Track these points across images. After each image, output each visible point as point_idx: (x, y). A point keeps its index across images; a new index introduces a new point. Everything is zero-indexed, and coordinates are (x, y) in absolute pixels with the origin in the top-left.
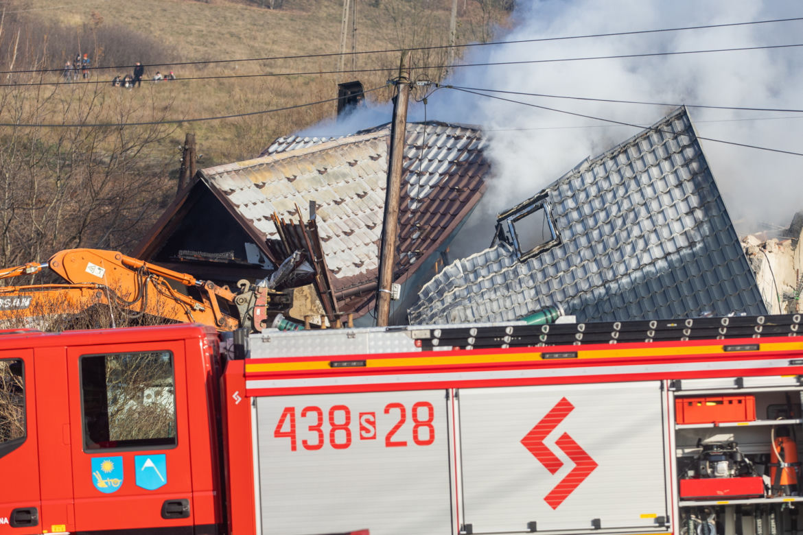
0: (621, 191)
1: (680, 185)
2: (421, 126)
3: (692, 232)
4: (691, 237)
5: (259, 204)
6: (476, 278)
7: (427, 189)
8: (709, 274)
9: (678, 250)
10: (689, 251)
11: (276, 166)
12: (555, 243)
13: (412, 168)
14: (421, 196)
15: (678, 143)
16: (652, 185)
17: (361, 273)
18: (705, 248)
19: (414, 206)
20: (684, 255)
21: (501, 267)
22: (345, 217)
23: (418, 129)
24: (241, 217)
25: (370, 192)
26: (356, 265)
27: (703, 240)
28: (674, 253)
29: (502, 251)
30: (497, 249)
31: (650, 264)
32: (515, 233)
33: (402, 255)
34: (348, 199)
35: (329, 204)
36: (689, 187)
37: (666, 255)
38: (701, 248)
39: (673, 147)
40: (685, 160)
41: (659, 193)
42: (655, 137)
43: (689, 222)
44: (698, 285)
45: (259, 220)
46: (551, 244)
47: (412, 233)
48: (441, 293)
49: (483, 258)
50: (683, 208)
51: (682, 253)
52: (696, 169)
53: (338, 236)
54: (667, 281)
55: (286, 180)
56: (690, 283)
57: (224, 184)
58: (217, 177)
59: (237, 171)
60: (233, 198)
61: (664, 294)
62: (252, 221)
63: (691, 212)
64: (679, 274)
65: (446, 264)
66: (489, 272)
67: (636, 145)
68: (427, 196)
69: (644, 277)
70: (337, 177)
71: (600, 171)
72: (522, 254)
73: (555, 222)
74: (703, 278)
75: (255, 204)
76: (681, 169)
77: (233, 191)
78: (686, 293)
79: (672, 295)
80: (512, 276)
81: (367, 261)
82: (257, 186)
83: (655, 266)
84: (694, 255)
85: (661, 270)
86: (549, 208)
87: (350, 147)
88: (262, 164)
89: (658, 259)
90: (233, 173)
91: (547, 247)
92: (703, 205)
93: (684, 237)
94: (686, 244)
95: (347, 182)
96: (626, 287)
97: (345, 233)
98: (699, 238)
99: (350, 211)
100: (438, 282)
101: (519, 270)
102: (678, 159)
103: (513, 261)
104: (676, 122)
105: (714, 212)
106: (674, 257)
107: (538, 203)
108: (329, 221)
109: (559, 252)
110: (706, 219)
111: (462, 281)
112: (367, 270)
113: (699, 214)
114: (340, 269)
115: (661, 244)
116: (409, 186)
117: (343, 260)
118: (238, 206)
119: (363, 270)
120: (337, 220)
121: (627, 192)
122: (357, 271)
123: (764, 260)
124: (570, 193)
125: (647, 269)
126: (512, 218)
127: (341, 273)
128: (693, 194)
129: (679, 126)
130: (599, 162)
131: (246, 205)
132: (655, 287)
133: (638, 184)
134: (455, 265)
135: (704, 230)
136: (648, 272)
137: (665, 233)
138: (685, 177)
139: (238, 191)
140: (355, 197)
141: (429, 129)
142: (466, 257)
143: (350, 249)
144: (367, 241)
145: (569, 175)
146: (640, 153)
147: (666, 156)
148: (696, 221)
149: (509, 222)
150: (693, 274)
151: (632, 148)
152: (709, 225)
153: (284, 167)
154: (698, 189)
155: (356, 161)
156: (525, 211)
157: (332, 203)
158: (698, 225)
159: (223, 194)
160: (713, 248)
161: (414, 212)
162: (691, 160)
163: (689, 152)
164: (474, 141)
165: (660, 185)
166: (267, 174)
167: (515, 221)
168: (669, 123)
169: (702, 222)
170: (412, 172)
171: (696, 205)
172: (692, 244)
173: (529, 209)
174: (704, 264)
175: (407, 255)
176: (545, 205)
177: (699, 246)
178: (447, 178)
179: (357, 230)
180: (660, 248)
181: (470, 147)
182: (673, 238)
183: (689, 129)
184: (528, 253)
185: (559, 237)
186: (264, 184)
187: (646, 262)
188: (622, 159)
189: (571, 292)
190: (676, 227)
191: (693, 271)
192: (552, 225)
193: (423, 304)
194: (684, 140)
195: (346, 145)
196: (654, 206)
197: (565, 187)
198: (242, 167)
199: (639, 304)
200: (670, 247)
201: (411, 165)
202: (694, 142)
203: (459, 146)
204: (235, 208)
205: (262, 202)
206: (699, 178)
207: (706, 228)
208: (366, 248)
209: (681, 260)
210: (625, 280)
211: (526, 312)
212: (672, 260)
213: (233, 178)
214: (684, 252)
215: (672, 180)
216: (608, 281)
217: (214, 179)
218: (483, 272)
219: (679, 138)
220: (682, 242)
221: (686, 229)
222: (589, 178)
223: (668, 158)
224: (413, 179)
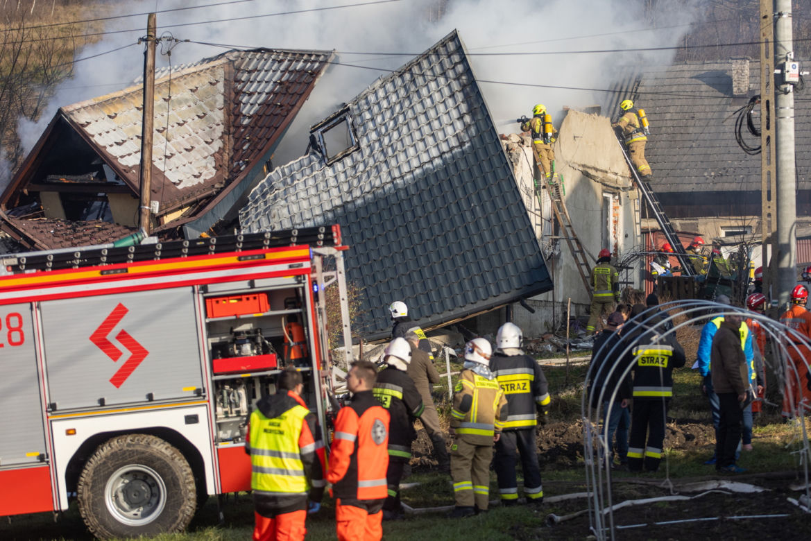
0: (407, 103)
1: (452, 96)
2: (252, 53)
3: (462, 134)
4: (461, 138)
5: (112, 132)
6: (292, 181)
7: (256, 107)
8: (475, 168)
9: (451, 149)
10: (460, 150)
11: (127, 98)
12: (355, 149)
13: (244, 90)
14: (251, 113)
15: (451, 61)
16: (430, 97)
17: (199, 183)
18: (472, 147)
19: (246, 122)
20: (456, 153)
21: (312, 171)
22: (187, 136)
23: (249, 56)
24: (96, 145)
25: (210, 113)
26: (195, 176)
27: (470, 140)
28: (447, 152)
29: (313, 157)
30: (309, 157)
31: (429, 162)
32: (324, 142)
33: (235, 164)
34: (190, 121)
35: (173, 127)
36: (460, 96)
37: (441, 154)
38: (468, 147)
39: (447, 65)
40: (456, 74)
41: (436, 103)
42: (433, 58)
43: (459, 125)
44: (466, 177)
45: (111, 146)
46: (352, 150)
47: (244, 145)
48: (264, 195)
49: (298, 164)
50: (455, 114)
51: (454, 152)
52: (465, 81)
53: (180, 153)
54: (442, 176)
55: (136, 109)
56: (460, 177)
57: (81, 118)
58: (75, 112)
59: (92, 106)
60: (88, 130)
61: (440, 186)
62: (105, 147)
63: (461, 117)
64: (451, 169)
65: (270, 169)
66: (303, 176)
67: (419, 64)
68: (256, 113)
69: (424, 173)
70: (180, 102)
71: (389, 86)
72: (328, 159)
73: (355, 131)
74: (470, 171)
75: (108, 132)
76: (454, 82)
77: (88, 123)
78: (457, 185)
79: (446, 186)
80: (321, 178)
81: (204, 172)
82: (110, 117)
83: (432, 164)
84: (463, 152)
85: (437, 166)
86: (350, 120)
87: (192, 76)
88: (115, 98)
89: (435, 158)
90: (90, 108)
91: (349, 152)
92: (471, 111)
93: (455, 138)
94: (457, 144)
95: (189, 106)
96: (410, 182)
97: (186, 150)
98: (467, 139)
99: (191, 131)
100: (263, 186)
101: (326, 173)
102: (451, 74)
103: (321, 166)
104: (450, 43)
105: (479, 117)
106: (448, 156)
107: (342, 116)
108: (173, 141)
109: (357, 156)
110: (473, 122)
111: (281, 185)
112: (205, 180)
113: (468, 119)
114: (181, 181)
115: (437, 145)
116: (242, 105)
117: (184, 173)
118: (93, 136)
119: (201, 180)
120: (180, 139)
121: (411, 103)
122: (196, 181)
123: (522, 154)
124: (366, 107)
125: (427, 166)
126: (321, 130)
127: (182, 183)
128: (462, 102)
129: (452, 47)
130: (390, 80)
131: (100, 134)
132: (432, 180)
133: (420, 97)
134: (277, 171)
135: (472, 133)
136: (427, 169)
137: (440, 135)
138: (456, 89)
139: (93, 123)
140: (196, 118)
141: (258, 55)
142: (285, 165)
143: (191, 163)
144: (206, 154)
145: (365, 92)
146: (422, 71)
147: (442, 72)
148: (465, 125)
149: (319, 133)
150: (463, 168)
151: (415, 67)
152: (475, 127)
153: (134, 98)
154: (467, 99)
155: (197, 88)
156: (331, 123)
157: (176, 125)
158: (467, 128)
159: (81, 127)
160: (478, 146)
161: (245, 127)
162: (462, 74)
163: (460, 68)
164: (294, 62)
165: (437, 97)
166: (118, 106)
167: (324, 132)
168: (444, 44)
169: (470, 125)
170: (244, 93)
171: (465, 111)
172: (461, 144)
173: (335, 121)
174: (471, 159)
175: (239, 164)
176: (347, 118)
177: (467, 145)
178: (272, 96)
179: (197, 146)
180: (436, 148)
181: (291, 69)
182: (447, 140)
183: (459, 49)
184: (334, 158)
185: (358, 143)
186: (116, 114)
187: (425, 161)
188: (407, 76)
189: (367, 188)
190: (450, 130)
191: (462, 166)
192: (352, 134)
193: (251, 205)
194: (456, 58)
195: (188, 75)
196: (432, 113)
197: (363, 102)
198: (97, 102)
199: (420, 196)
200: (444, 147)
201: (243, 87)
202: (464, 60)
203: (282, 68)
204: (90, 137)
205: (114, 130)
206: (468, 89)
207: (473, 130)
208: (205, 161)
209: (453, 157)
210: (409, 177)
211: (331, 207)
212: (446, 158)
213: (89, 112)
214: (456, 150)
215: (446, 91)
216: (395, 178)
217: (72, 114)
218: (298, 176)
219: (452, 57)
220: (454, 142)
221: (457, 132)
222: (381, 94)
223: (444, 74)
224: (245, 99)
